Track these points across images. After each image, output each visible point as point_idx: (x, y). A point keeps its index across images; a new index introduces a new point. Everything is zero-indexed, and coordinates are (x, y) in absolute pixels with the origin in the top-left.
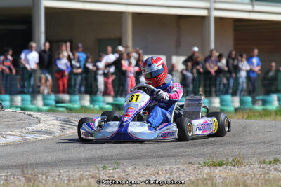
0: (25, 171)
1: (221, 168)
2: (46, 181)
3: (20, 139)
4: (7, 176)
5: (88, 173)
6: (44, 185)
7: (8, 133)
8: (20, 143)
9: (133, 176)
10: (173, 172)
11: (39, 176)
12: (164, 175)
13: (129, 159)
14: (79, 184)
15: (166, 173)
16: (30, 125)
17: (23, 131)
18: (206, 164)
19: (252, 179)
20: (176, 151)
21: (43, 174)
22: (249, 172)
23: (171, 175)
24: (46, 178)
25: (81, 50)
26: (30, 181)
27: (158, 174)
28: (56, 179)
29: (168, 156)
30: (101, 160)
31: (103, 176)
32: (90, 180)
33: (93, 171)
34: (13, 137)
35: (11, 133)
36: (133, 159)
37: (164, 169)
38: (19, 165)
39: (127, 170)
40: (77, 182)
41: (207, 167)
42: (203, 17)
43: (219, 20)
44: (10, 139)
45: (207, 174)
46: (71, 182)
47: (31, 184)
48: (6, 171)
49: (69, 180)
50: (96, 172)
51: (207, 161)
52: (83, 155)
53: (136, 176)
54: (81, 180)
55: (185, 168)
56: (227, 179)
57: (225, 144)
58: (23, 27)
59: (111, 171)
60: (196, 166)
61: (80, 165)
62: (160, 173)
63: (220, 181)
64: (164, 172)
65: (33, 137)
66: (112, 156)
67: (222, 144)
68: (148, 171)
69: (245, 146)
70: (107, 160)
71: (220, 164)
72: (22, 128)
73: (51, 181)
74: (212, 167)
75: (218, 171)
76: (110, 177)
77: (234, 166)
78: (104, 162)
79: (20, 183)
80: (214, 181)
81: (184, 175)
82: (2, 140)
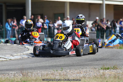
0: (22, 72)
1: (108, 70)
2: (32, 76)
3: (20, 57)
4: (15, 74)
5: (50, 72)
6: (31, 78)
7: (15, 55)
8: (20, 59)
9: (70, 74)
10: (87, 72)
12: (83, 73)
13: (68, 66)
14: (46, 77)
15: (84, 73)
16: (24, 51)
17: (22, 54)
18: (101, 68)
19: (122, 75)
20: (88, 63)
21: (30, 73)
22: (121, 72)
23: (86, 73)
24: (32, 74)
25: (46, 18)
26: (25, 75)
27: (81, 73)
28: (36, 75)
29: (85, 65)
30: (56, 67)
32: (51, 75)
33: (52, 71)
34: (17, 57)
35: (17, 55)
36: (69, 66)
38: (20, 69)
39: (67, 71)
41: (102, 70)
42: (100, 4)
43: (107, 5)
44: (16, 57)
45: (102, 73)
47: (25, 77)
48: (14, 71)
49: (42, 76)
50: (54, 72)
51: (102, 67)
52: (48, 65)
53: (71, 74)
54: (47, 75)
55: (92, 70)
56: (111, 75)
57: (110, 60)
58: (22, 8)
59: (60, 72)
60: (97, 69)
61: (46, 69)
63: (108, 76)
64: (83, 72)
65: (26, 57)
66: (60, 65)
67: (108, 60)
68: (76, 72)
69: (118, 61)
70: (58, 67)
71: (108, 69)
72: (21, 53)
73: (34, 76)
74: (104, 70)
75: (107, 72)
76: (60, 74)
77: (114, 69)
78: (57, 67)
79: (20, 77)
80: (105, 76)
81: (92, 73)
82: (12, 58)
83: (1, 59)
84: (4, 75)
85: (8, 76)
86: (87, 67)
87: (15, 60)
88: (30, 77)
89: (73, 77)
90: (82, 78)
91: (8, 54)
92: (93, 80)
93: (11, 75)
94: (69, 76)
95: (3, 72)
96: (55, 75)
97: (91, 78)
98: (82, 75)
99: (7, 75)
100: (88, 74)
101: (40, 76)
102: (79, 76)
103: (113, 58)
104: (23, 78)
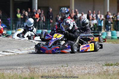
0: (29, 67)
1: (112, 67)
2: (39, 72)
4: (22, 69)
5: (56, 68)
6: (38, 74)
7: (23, 49)
8: (27, 54)
9: (75, 70)
10: (91, 68)
11: (36, 69)
12: (88, 70)
16: (31, 46)
17: (29, 48)
20: (93, 58)
23: (91, 70)
24: (39, 70)
26: (32, 71)
27: (85, 69)
28: (43, 71)
31: (62, 70)
32: (57, 71)
33: (58, 67)
34: (25, 51)
35: (24, 49)
37: (88, 67)
38: (27, 64)
39: (72, 67)
40: (52, 72)
41: (106, 66)
44: (23, 52)
45: (106, 70)
46: (49, 72)
47: (32, 73)
48: (22, 66)
50: (60, 68)
54: (53, 71)
55: (97, 67)
56: (114, 72)
57: (114, 55)
59: (66, 68)
60: (101, 65)
61: (52, 64)
62: (86, 69)
63: (111, 73)
67: (112, 55)
68: (81, 68)
70: (64, 62)
71: (112, 65)
72: (28, 47)
73: (41, 71)
74: (108, 66)
75: (111, 68)
76: (65, 70)
77: (117, 66)
78: (62, 63)
79: (28, 72)
80: (109, 73)
81: (96, 70)
82: (20, 52)
83: (9, 53)
84: (12, 71)
85: (16, 72)
86: (92, 63)
87: (22, 55)
88: (37, 72)
89: (78, 73)
90: (86, 74)
91: (16, 48)
92: (98, 77)
93: (19, 70)
94: (74, 72)
95: (11, 67)
96: (60, 71)
97: (96, 74)
98: (86, 72)
99: (15, 70)
100: (92, 70)
101: (47, 72)
102: (84, 72)
103: (116, 53)
104: (30, 74)
